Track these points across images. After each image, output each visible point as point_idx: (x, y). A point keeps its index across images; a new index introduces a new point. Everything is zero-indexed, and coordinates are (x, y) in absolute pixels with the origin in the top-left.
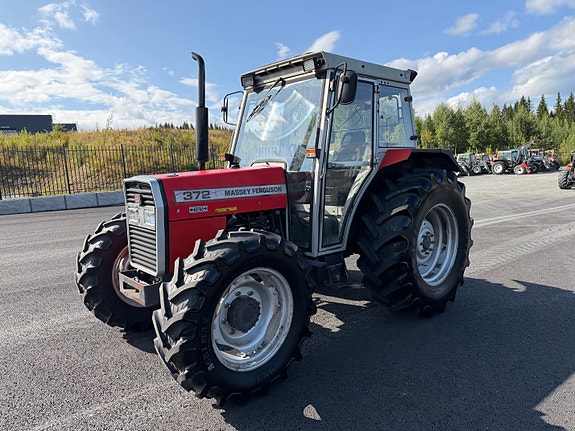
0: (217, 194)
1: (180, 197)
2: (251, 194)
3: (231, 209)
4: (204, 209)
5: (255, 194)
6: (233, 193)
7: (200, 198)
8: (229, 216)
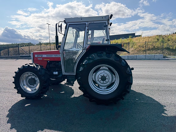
0: (45, 56)
1: (36, 56)
2: (53, 56)
3: (48, 60)
4: (41, 59)
5: (55, 57)
6: (48, 56)
7: (40, 56)
8: (47, 61)
